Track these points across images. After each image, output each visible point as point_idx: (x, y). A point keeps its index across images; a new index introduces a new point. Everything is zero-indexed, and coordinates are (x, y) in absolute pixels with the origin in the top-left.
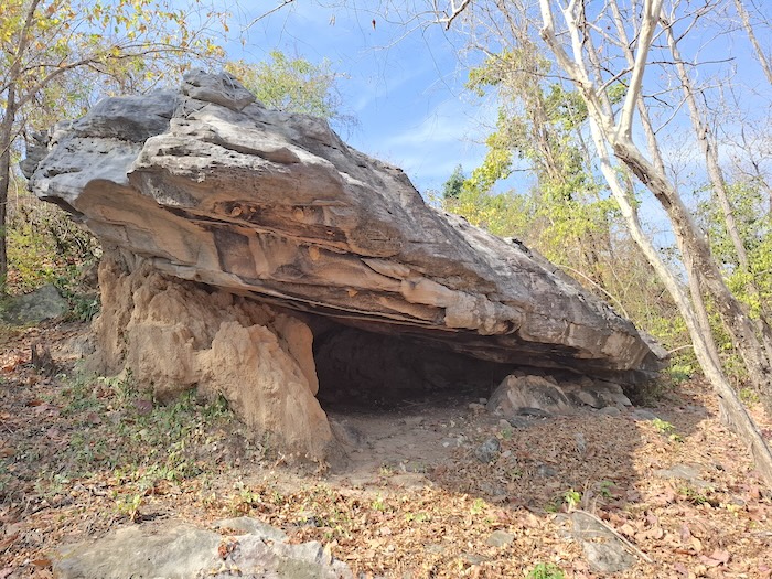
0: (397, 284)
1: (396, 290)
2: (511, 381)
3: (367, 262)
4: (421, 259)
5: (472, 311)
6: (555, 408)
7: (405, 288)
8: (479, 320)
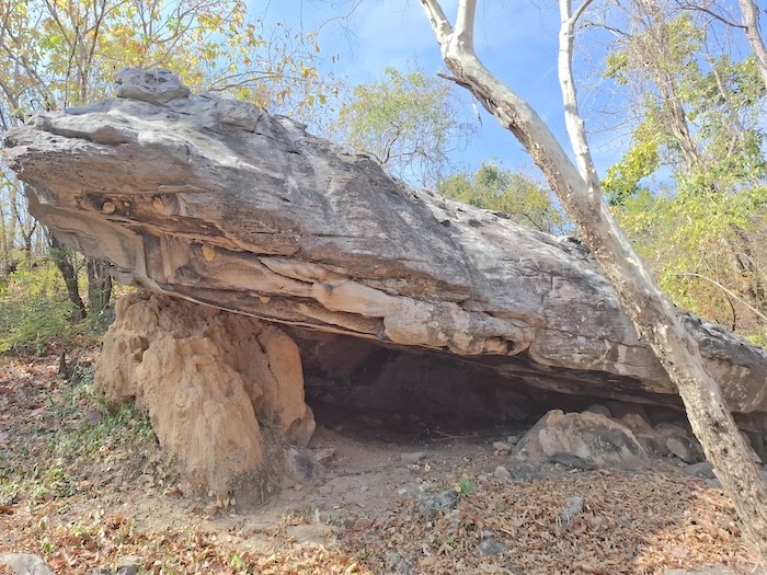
0: (306, 287)
1: (306, 295)
2: (555, 416)
3: (265, 261)
4: (332, 256)
5: (426, 322)
6: (614, 457)
7: (318, 292)
8: (441, 336)
